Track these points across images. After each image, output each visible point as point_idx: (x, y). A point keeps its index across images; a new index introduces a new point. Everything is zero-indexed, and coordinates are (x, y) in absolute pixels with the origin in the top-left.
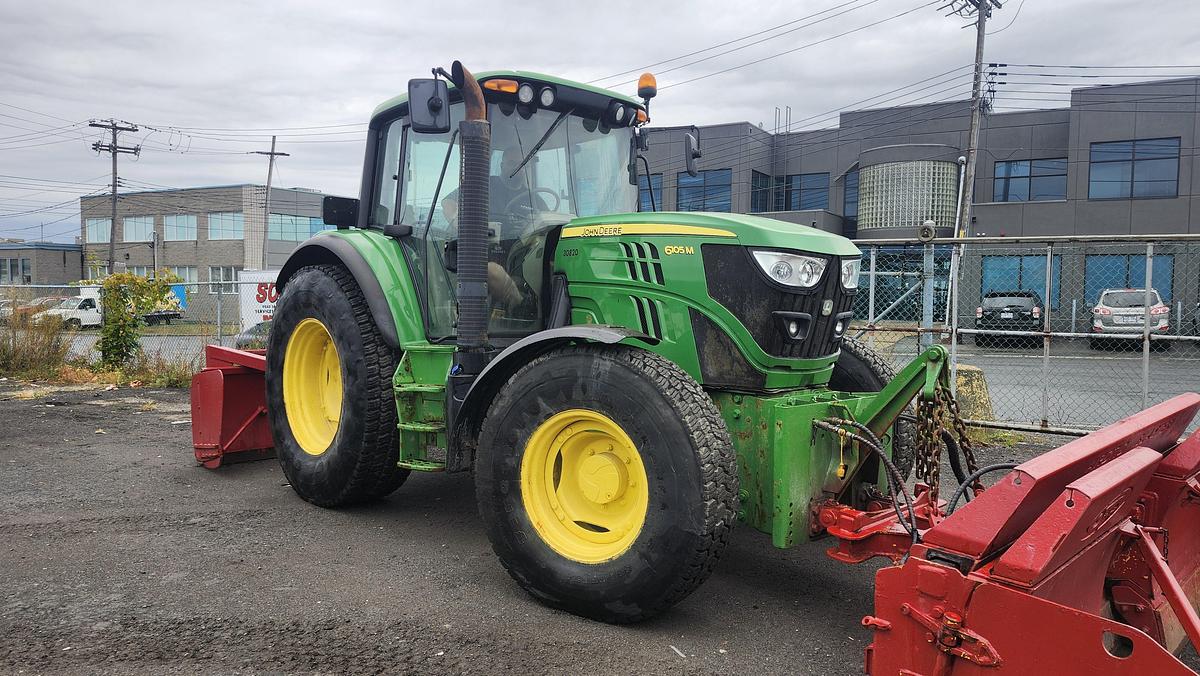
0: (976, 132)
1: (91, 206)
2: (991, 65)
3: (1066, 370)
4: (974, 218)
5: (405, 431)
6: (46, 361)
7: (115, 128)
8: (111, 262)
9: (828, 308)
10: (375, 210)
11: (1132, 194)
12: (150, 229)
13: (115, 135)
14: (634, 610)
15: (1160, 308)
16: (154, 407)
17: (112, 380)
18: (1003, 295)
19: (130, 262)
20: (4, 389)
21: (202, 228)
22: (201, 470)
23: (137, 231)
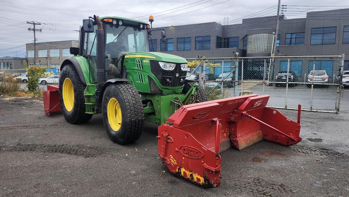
0: (278, 25)
1: (29, 47)
2: (283, 6)
3: (293, 93)
4: (278, 50)
5: (87, 105)
6: (13, 91)
7: (34, 24)
8: (35, 63)
9: (177, 75)
10: (83, 50)
11: (322, 43)
12: (46, 53)
13: (34, 26)
14: (122, 140)
15: (326, 76)
16: (40, 102)
17: (31, 95)
18: (284, 72)
19: (41, 63)
20: (1, 98)
21: (61, 53)
22: (46, 116)
23: (42, 54)
